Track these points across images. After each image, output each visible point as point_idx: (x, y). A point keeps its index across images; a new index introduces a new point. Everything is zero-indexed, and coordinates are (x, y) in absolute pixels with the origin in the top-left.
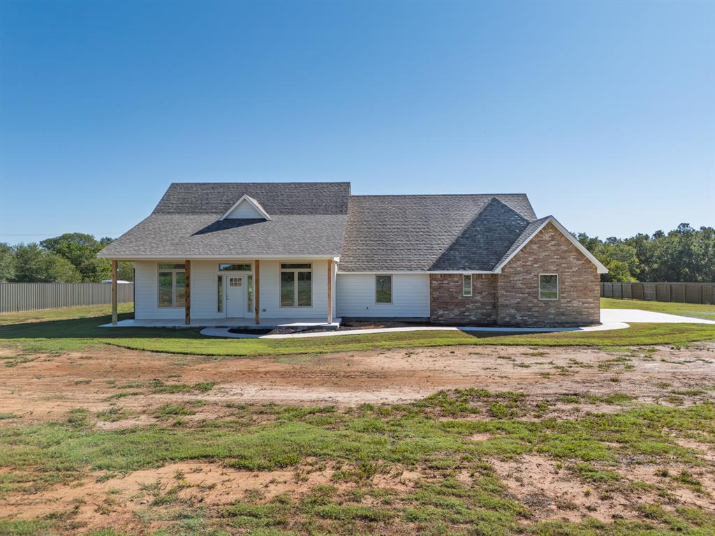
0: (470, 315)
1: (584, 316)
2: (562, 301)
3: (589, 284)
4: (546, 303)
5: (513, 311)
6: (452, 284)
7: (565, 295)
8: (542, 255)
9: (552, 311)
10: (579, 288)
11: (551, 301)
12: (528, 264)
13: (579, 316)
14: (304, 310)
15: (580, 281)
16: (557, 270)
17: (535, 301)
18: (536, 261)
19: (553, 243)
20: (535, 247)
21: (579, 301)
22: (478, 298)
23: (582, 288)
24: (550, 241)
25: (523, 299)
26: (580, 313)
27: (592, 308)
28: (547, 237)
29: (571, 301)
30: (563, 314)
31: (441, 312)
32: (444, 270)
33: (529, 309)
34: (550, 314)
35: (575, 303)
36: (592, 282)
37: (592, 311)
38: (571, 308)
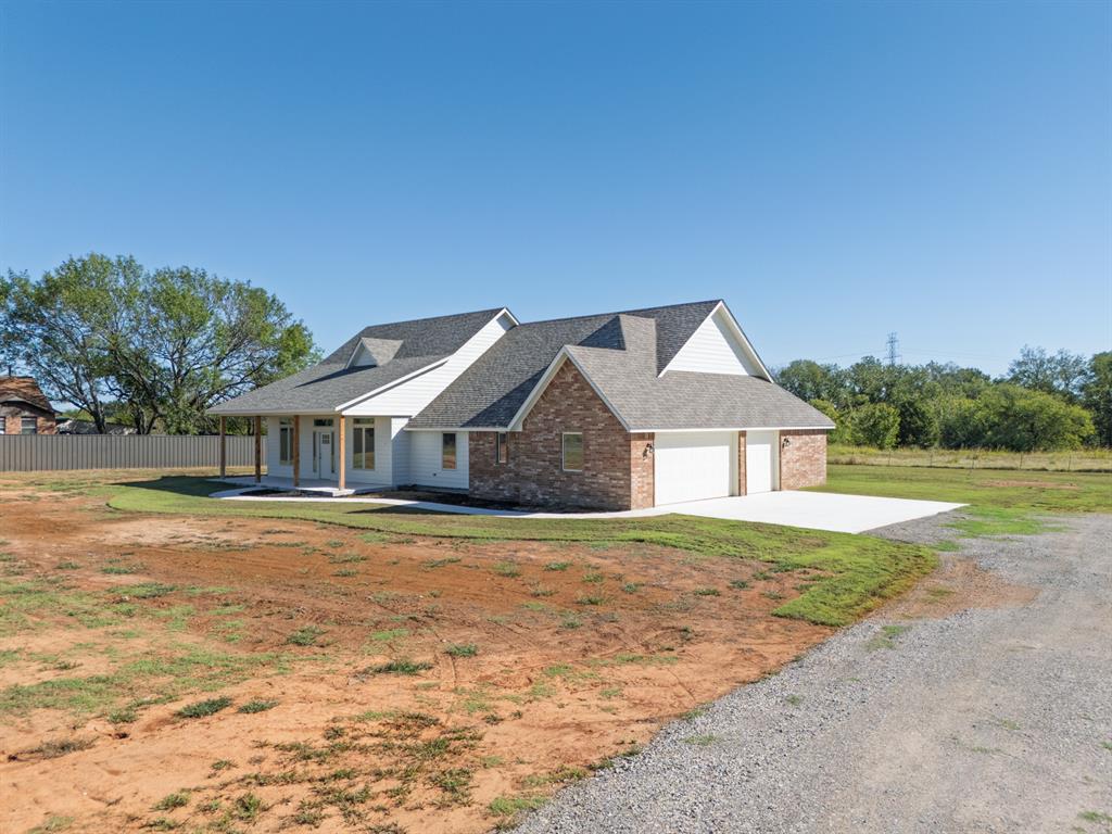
0: (503, 490)
1: (612, 500)
2: (587, 474)
3: (618, 448)
4: (569, 475)
5: (534, 486)
6: (487, 445)
7: (588, 465)
8: (564, 404)
9: (576, 489)
10: (606, 455)
11: (573, 473)
12: (550, 417)
13: (605, 499)
14: (368, 473)
15: (607, 444)
16: (580, 427)
17: (556, 471)
18: (558, 413)
19: (576, 386)
20: (557, 392)
21: (606, 476)
22: (511, 465)
23: (609, 456)
24: (572, 384)
25: (545, 469)
26: (607, 494)
27: (621, 487)
28: (569, 378)
29: (596, 475)
30: (587, 494)
31: (477, 483)
32: (478, 426)
33: (551, 484)
34: (572, 492)
35: (602, 479)
36: (621, 446)
37: (621, 492)
38: (596, 486)
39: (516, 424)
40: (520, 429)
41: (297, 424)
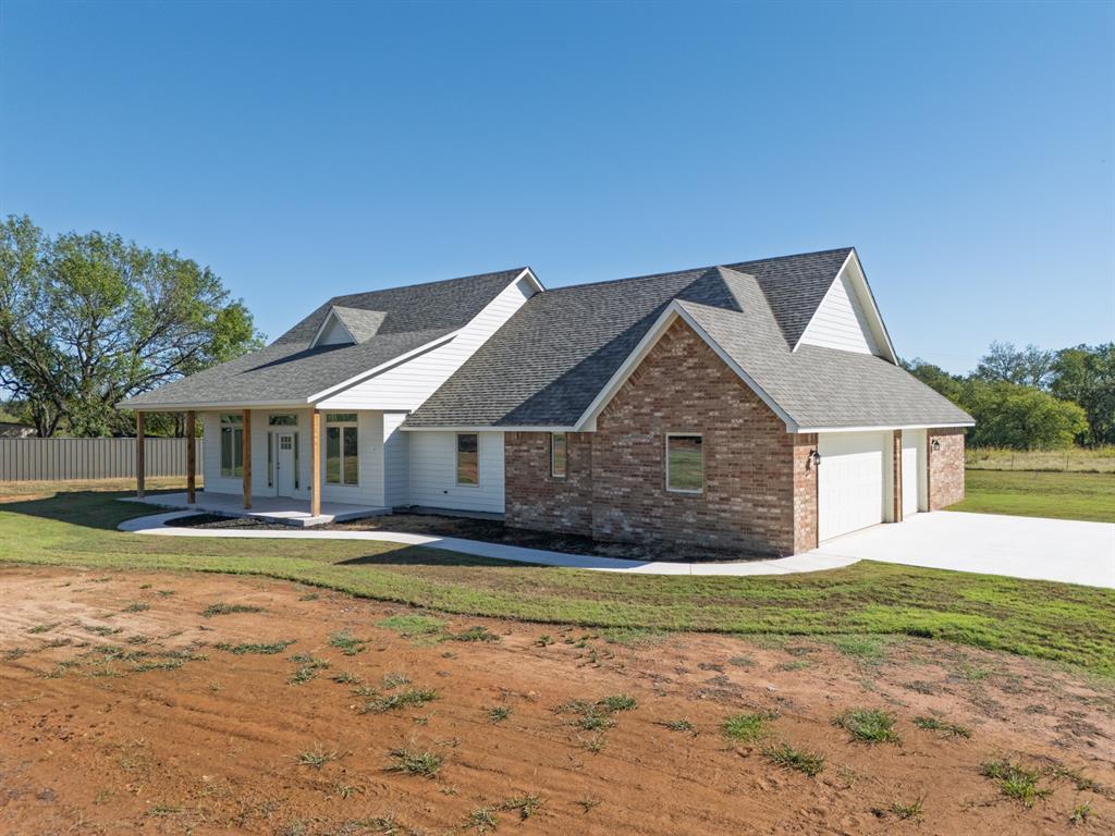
0: (561, 516)
1: (757, 537)
2: (711, 495)
3: (769, 458)
4: (678, 498)
5: (616, 513)
6: (534, 451)
7: (716, 483)
8: (670, 391)
9: (691, 520)
10: (745, 469)
11: (687, 496)
12: (643, 411)
13: (743, 536)
14: (350, 489)
15: (748, 451)
16: (699, 425)
17: (657, 493)
18: (658, 404)
19: (691, 362)
20: (656, 372)
21: (745, 500)
22: (574, 481)
23: (752, 469)
24: (685, 358)
25: (635, 487)
26: (748, 529)
27: (776, 519)
28: (678, 350)
29: (728, 499)
30: (712, 528)
31: (518, 507)
32: (521, 424)
33: (646, 511)
34: (685, 524)
35: (738, 504)
36: (774, 453)
37: (774, 526)
38: (728, 515)
39: (587, 422)
40: (593, 428)
41: (248, 421)
